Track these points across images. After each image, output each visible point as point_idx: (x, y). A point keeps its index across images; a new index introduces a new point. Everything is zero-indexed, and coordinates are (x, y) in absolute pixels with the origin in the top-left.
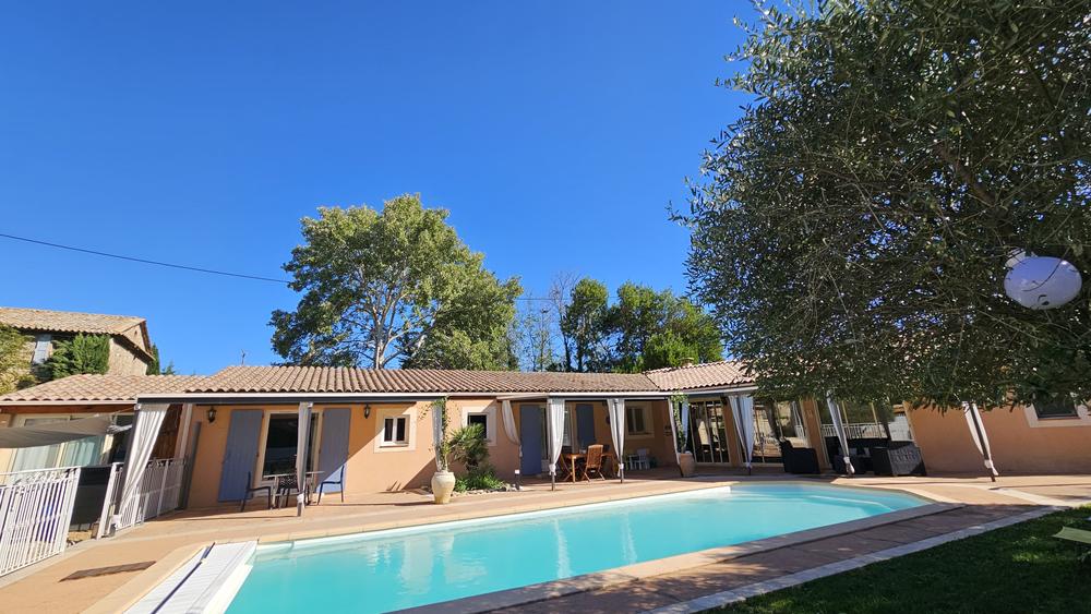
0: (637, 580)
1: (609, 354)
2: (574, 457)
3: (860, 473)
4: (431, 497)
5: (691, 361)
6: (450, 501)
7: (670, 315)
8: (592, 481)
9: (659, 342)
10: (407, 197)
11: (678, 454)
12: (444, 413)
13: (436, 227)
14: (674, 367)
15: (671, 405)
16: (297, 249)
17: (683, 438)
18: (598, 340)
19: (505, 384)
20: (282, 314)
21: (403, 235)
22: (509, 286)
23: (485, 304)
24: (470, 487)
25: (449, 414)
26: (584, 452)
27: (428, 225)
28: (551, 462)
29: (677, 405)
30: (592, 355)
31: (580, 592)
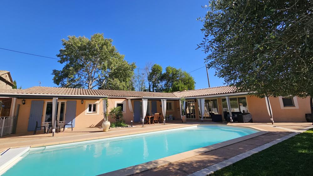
0: (171, 163)
1: (162, 87)
2: (150, 117)
3: (234, 122)
4: (102, 130)
5: (186, 89)
6: (109, 131)
7: (180, 76)
8: (156, 124)
9: (177, 84)
10: (99, 34)
11: (182, 116)
12: (107, 102)
13: (108, 45)
14: (181, 91)
15: (180, 102)
16: (61, 50)
17: (183, 111)
18: (159, 83)
19: (129, 95)
20: (56, 71)
21: (97, 47)
22: (132, 65)
23: (124, 70)
24: (116, 126)
25: (108, 103)
26: (153, 115)
27: (106, 44)
28: (143, 118)
29: (182, 101)
30: (157, 87)
31: (148, 170)
